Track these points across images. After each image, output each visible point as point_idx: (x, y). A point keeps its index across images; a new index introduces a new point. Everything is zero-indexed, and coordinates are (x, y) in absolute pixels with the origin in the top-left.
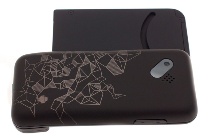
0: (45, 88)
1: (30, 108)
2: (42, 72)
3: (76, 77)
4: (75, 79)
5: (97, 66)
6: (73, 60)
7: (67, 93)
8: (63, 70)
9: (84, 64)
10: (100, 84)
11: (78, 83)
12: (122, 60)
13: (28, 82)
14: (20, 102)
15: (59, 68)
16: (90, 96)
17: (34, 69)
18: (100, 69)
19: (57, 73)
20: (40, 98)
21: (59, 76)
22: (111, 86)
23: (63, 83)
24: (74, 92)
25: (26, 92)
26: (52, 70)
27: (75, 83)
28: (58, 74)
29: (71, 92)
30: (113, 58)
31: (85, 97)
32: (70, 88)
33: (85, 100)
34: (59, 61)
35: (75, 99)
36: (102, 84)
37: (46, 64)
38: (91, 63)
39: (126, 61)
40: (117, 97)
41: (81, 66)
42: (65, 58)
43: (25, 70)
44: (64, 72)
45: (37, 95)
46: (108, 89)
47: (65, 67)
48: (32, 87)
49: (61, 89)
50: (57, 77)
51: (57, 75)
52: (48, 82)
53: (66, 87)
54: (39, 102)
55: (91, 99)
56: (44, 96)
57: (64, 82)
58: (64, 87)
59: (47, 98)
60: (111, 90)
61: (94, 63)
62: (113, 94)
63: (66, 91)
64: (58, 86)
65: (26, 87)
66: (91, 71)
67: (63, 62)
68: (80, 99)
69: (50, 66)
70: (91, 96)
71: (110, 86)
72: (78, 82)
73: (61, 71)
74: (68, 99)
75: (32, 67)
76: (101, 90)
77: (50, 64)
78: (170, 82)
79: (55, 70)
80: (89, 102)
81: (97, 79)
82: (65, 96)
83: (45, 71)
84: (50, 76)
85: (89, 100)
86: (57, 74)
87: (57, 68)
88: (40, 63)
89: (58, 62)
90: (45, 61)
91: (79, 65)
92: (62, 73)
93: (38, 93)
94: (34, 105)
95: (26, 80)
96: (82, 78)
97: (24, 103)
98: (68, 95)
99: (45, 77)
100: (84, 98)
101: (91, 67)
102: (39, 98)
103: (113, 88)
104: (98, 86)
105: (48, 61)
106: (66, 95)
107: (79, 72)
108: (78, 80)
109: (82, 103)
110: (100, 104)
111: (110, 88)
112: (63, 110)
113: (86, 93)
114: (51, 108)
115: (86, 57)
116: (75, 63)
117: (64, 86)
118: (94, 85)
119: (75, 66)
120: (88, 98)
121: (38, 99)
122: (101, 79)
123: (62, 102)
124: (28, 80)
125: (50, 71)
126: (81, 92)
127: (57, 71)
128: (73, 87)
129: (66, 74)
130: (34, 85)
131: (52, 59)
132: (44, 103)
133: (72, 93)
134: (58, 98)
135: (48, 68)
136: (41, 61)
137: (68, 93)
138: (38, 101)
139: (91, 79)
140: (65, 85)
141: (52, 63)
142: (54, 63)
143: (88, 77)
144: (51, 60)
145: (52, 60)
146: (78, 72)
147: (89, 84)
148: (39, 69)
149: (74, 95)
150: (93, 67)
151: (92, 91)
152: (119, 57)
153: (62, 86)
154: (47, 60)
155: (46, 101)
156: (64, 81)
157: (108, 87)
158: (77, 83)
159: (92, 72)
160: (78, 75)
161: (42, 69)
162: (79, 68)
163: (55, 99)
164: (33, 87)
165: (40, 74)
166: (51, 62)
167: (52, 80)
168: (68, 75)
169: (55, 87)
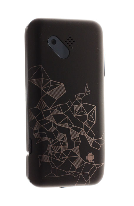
0: (79, 156)
1: (97, 168)
2: (62, 160)
3: (67, 128)
4: (70, 128)
5: (55, 108)
6: (49, 131)
8: (60, 140)
9: (53, 120)
10: (74, 106)
11: (74, 126)
12: (49, 84)
13: (70, 172)
14: (90, 178)
15: (58, 144)
17: (57, 168)
18: (59, 105)
19: (63, 146)
21: (67, 143)
22: (77, 95)
23: (74, 140)
24: (83, 129)
25: (81, 173)
26: (60, 150)
27: (73, 128)
28: (64, 144)
30: (47, 93)
31: (88, 120)
32: (79, 133)
33: (91, 119)
34: (51, 145)
35: (90, 128)
36: (75, 104)
37: (53, 156)
38: (52, 114)
39: (50, 80)
40: (88, 90)
41: (56, 124)
42: (47, 139)
43: (57, 176)
44: (63, 139)
45: (86, 163)
46: (80, 99)
47: (56, 139)
48: (77, 168)
49: (80, 141)
50: (68, 145)
51: (66, 146)
52: (73, 154)
53: (79, 136)
54: (92, 161)
55: (91, 114)
56: (87, 156)
57: (73, 139)
58: (78, 139)
59: (89, 154)
60: (81, 96)
61: (52, 111)
62: (85, 94)
63: (82, 137)
64: (77, 144)
65: (75, 174)
66: (61, 114)
67: (51, 141)
68: (90, 124)
69: (56, 152)
70: (87, 114)
71: (77, 97)
72: (73, 126)
73: (62, 142)
74: (90, 134)
75: (54, 170)
76: (81, 105)
77: (53, 153)
78: (74, 41)
79: (60, 148)
80: (94, 116)
81: (70, 109)
82: (88, 137)
83: (61, 157)
84: (66, 152)
85: (92, 116)
86: (64, 146)
87: (58, 146)
88: (51, 163)
89: (52, 146)
90: (50, 158)
91: (55, 125)
92: (64, 141)
93: (83, 162)
94: (95, 165)
95: (68, 174)
96: (69, 122)
97: (91, 173)
98: (86, 135)
99: (67, 157)
101: (56, 114)
102: (88, 161)
103: (79, 94)
104: (77, 108)
105: (50, 155)
106: (86, 137)
107: (62, 125)
108: (70, 126)
109: (94, 122)
110: (96, 106)
111: (79, 96)
112: (101, 138)
113: (84, 118)
114: (99, 150)
115: (45, 119)
116: (52, 129)
117: (77, 139)
118: (76, 111)
119: (56, 129)
120: (89, 116)
121: (89, 162)
122: (70, 104)
123: (93, 140)
124: (68, 172)
125: (62, 152)
126: (84, 123)
127: (61, 146)
129: (64, 137)
130: (75, 166)
131: (48, 151)
132: (93, 156)
133: (84, 131)
134: (90, 144)
135: (58, 155)
136: (49, 162)
137: (85, 135)
138: (91, 161)
139: (70, 114)
140: (77, 138)
141: (53, 151)
142: (52, 149)
143: (67, 117)
144: (49, 152)
145: (49, 151)
146: (63, 126)
147: (75, 116)
148: (57, 163)
149: (86, 129)
150: (57, 112)
151: (82, 113)
152: (45, 87)
153: (77, 141)
154: (48, 156)
155: (92, 155)
156: (72, 139)
157: (78, 98)
159: (62, 113)
160: (66, 126)
161: (58, 160)
162: (58, 125)
163: (91, 146)
164: (76, 168)
165: (64, 162)
166: (51, 152)
167: (71, 150)
168: (66, 135)
169: (78, 147)
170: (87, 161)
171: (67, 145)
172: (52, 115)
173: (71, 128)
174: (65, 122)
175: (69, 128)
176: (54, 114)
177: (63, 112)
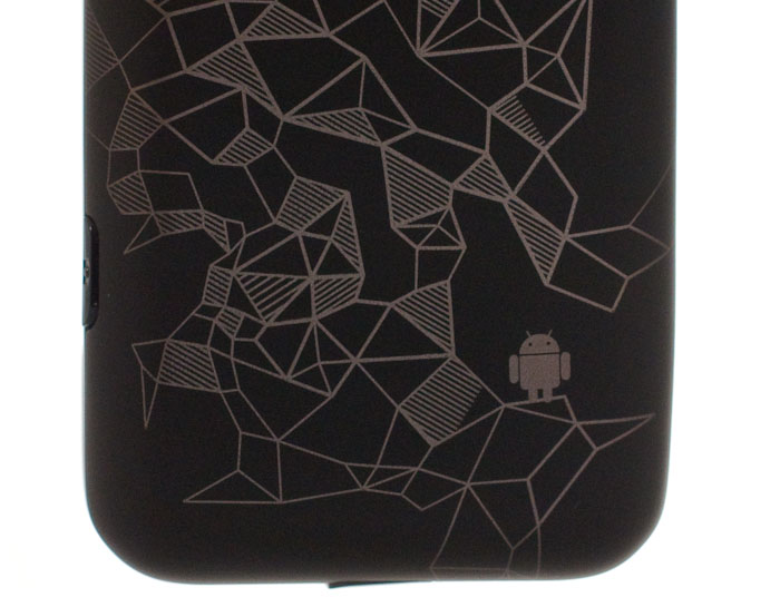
0: (451, 354)
1: (596, 449)
2: (313, 378)
3: (362, 139)
4: (384, 146)
6: (215, 162)
7: (499, 206)
8: (300, 233)
9: (255, 86)
11: (413, 129)
13: (381, 474)
14: (539, 523)
15: (289, 261)
16: (520, 50)
17: (278, 441)
19: (324, 278)
20: (524, 386)
21: (356, 258)
23: (416, 235)
24: (486, 154)
25: (468, 485)
26: (302, 306)
27: (410, 147)
28: (336, 263)
29: (483, 179)
31: (527, 83)
32: (456, 185)
33: (553, 79)
34: (228, 263)
35: (544, 150)
37: (245, 351)
38: (241, 38)
41: (275, 109)
42: (201, 219)
43: (280, 501)
44: (325, 225)
45: (504, 406)
47: (275, 221)
48: (433, 443)
49: (462, 246)
50: (361, 274)
51: (345, 277)
52: (401, 335)
53: (449, 207)
54: (556, 392)
55: (549, 41)
56: (513, 360)
57: (404, 224)
58: (448, 223)
59: (532, 339)
61: (245, 14)
63: (478, 215)
64: (435, 267)
65: (424, 488)
66: (312, 35)
67: (235, 233)
68: (545, 115)
69: (269, 322)
70: (523, 44)
72: (406, 129)
73: (315, 247)
74: (544, 195)
75: (260, 456)
77: (249, 328)
79: (301, 288)
80: (573, 55)
82: (522, 216)
83: (308, 358)
84: (350, 325)
85: (558, 56)
86: (334, 277)
87: (283, 277)
88: (232, 398)
89: (235, 271)
90: (222, 364)
91: (264, 123)
92: (330, 240)
93: (482, 403)
94: (577, 424)
95: (366, 488)
96: (375, 99)
97: (546, 487)
98: (508, 198)
99: (356, 361)
100: (534, 87)
101: (284, 36)
102: (524, 395)
105: (221, 341)
106: (510, 212)
107: (325, 124)
108: (385, 131)
109: (573, 98)
112: (629, 226)
113: (496, 75)
114: (610, 310)
115: (187, 70)
116: (242, 151)
117: (435, 227)
118: (429, 21)
119: (273, 146)
120: (536, 60)
121: (533, 399)
123: (565, 237)
124: (362, 474)
125: (314, 321)
126: (491, 111)
127: (312, 277)
128: (451, 163)
129: (340, 204)
130: (419, 429)
131: (205, 310)
132: (566, 356)
133: (494, 166)
134: (536, 263)
135: (283, 341)
136: (218, 390)
137: (496, 198)
138: (548, 398)
139: (381, 39)
140: (433, 219)
141: (243, 315)
142: (237, 299)
143: (364, 59)
144: (215, 321)
145: (213, 312)
146: (325, 130)
147: (422, 52)
148: (282, 404)
149: (512, 154)
150: (282, 24)
151: (479, 35)
153: (438, 238)
154: (208, 348)
155: (555, 347)
156: (394, 226)
158: (416, 136)
159: (325, 32)
160: (352, 126)
161: (289, 378)
162: (287, 118)
163: (546, 282)
164: (429, 440)
165: (330, 395)
166: (228, 320)
167: (390, 305)
168: (347, 195)
169: (446, 284)
170: (518, 393)
171: (355, 271)
172: (245, 43)
173: (392, 146)
174: (342, 97)
175: (379, 143)
176: (256, 38)
177: (331, 28)
